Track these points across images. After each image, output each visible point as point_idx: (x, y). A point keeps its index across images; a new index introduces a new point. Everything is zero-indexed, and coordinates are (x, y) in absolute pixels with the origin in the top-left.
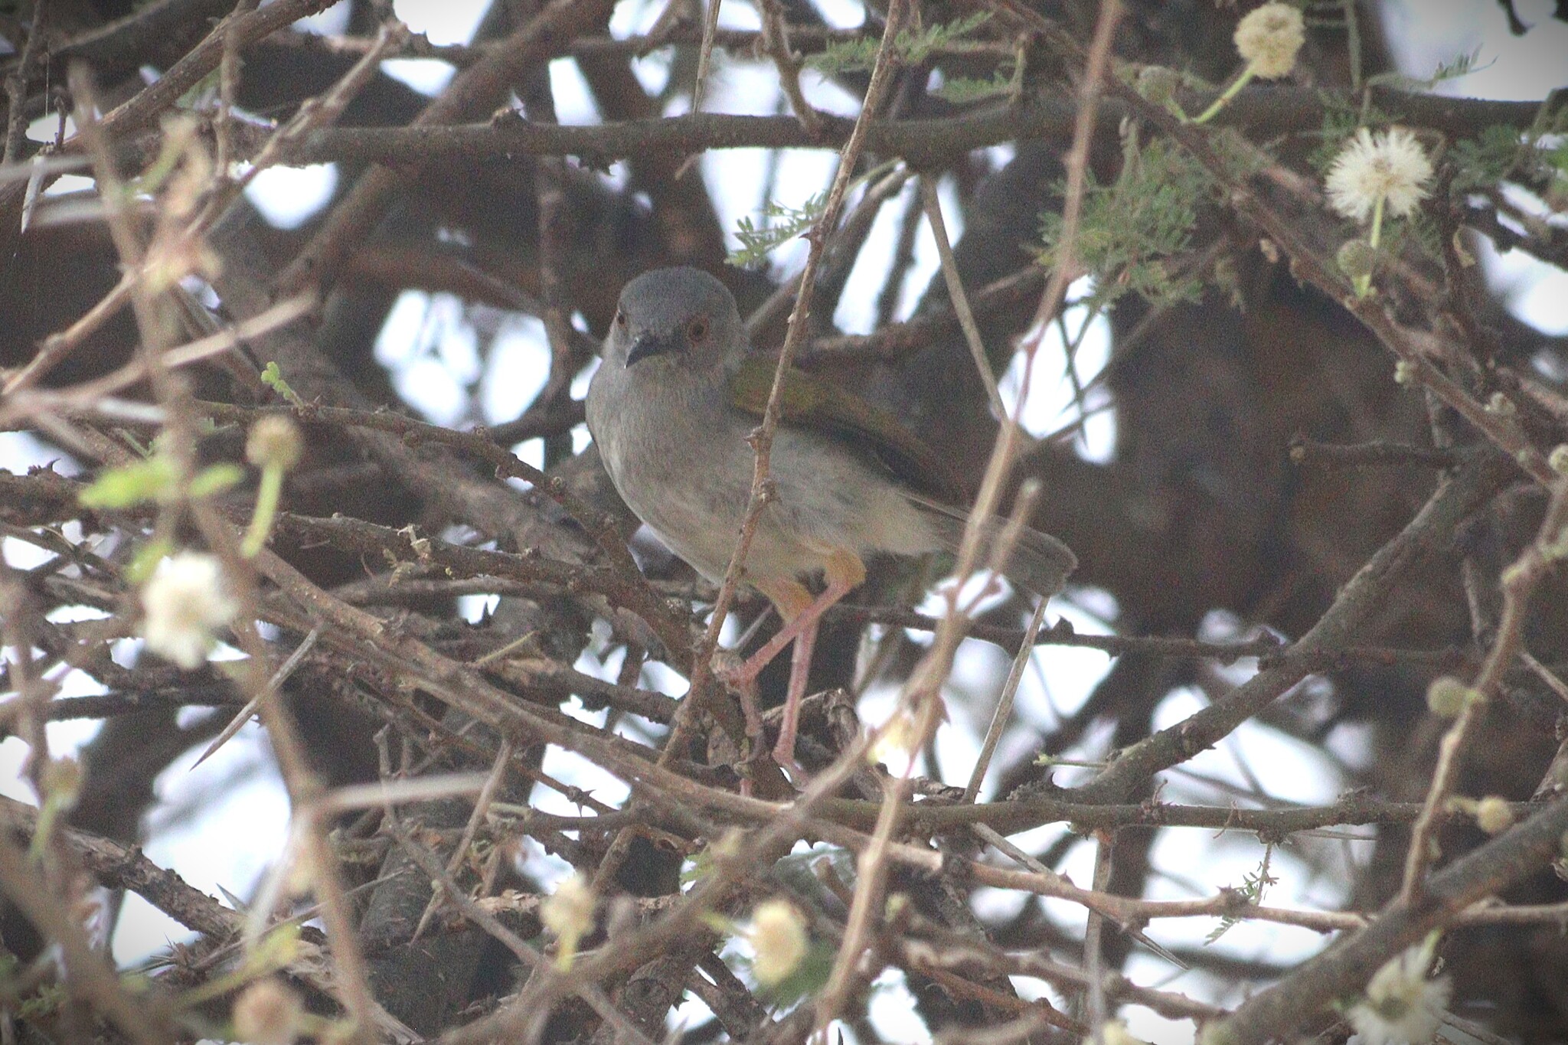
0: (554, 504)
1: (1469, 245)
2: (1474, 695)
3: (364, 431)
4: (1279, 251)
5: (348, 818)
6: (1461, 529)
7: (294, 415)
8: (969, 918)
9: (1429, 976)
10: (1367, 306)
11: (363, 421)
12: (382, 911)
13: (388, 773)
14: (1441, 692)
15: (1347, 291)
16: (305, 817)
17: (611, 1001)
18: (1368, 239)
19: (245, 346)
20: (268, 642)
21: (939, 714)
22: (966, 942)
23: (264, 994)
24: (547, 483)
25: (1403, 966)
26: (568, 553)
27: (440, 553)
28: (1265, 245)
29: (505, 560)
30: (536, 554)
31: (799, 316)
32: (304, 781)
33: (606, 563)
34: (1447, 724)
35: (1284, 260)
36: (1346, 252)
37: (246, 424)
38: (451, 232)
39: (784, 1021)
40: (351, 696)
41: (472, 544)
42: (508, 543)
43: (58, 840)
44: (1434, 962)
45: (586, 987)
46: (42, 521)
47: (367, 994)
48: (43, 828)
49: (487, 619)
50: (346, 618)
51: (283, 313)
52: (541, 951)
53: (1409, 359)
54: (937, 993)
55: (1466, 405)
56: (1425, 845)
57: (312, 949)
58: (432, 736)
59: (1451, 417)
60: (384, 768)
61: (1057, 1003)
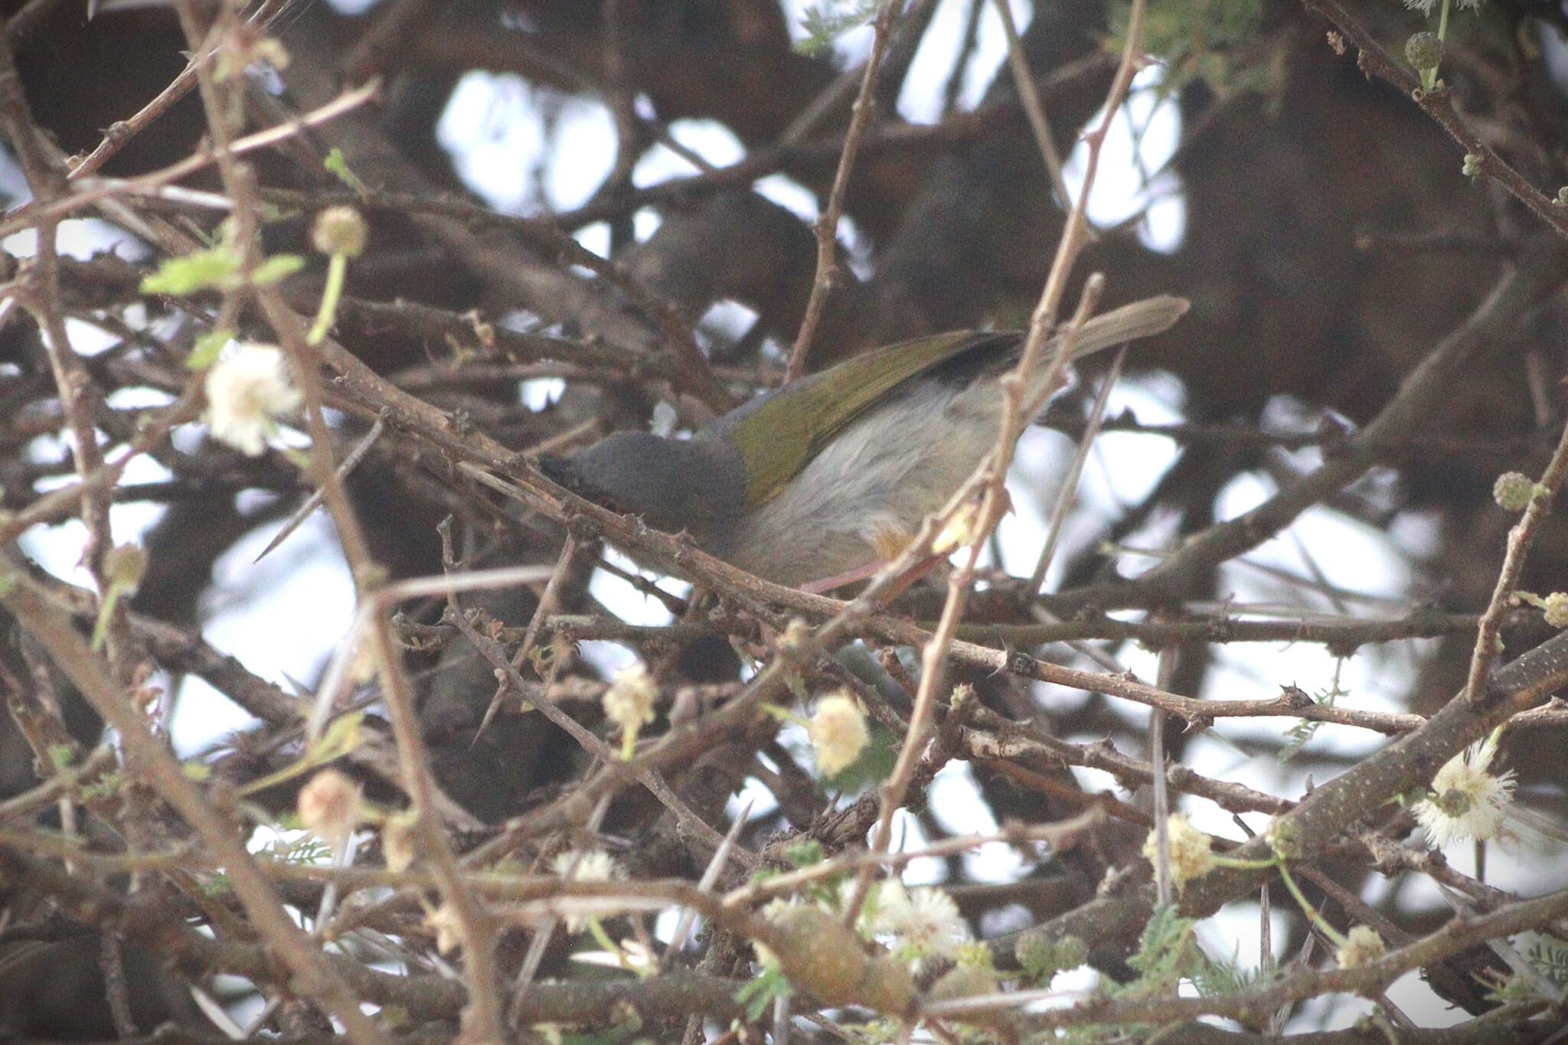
0: (617, 291)
1: (1536, 37)
2: (1539, 488)
3: (429, 218)
4: (1346, 43)
5: (411, 605)
6: (1527, 318)
7: (357, 204)
8: (1032, 708)
9: (1494, 770)
10: (1433, 98)
11: (428, 208)
12: (444, 698)
13: (451, 562)
14: (1506, 486)
15: (1414, 82)
16: (370, 605)
17: (673, 789)
18: (1436, 30)
19: (311, 132)
20: (332, 429)
21: (1003, 505)
22: (1030, 734)
23: (328, 782)
24: (612, 268)
25: (1467, 761)
26: (633, 340)
27: (505, 340)
28: (1331, 37)
29: (570, 347)
30: (600, 341)
31: (865, 105)
32: (369, 569)
33: (670, 350)
34: (1515, 517)
35: (1351, 52)
36: (1413, 44)
37: (312, 213)
38: (513, 19)
39: (846, 813)
40: (414, 483)
41: (535, 329)
42: (572, 328)
43: (119, 627)
44: (1497, 755)
45: (648, 773)
46: (104, 304)
47: (430, 781)
48: (106, 614)
49: (550, 407)
50: (411, 410)
51: (349, 101)
52: (602, 738)
53: (1476, 152)
54: (1001, 783)
55: (1533, 198)
56: (1489, 639)
57: (374, 735)
58: (498, 525)
59: (1517, 208)
60: (447, 557)
61: (1121, 794)
